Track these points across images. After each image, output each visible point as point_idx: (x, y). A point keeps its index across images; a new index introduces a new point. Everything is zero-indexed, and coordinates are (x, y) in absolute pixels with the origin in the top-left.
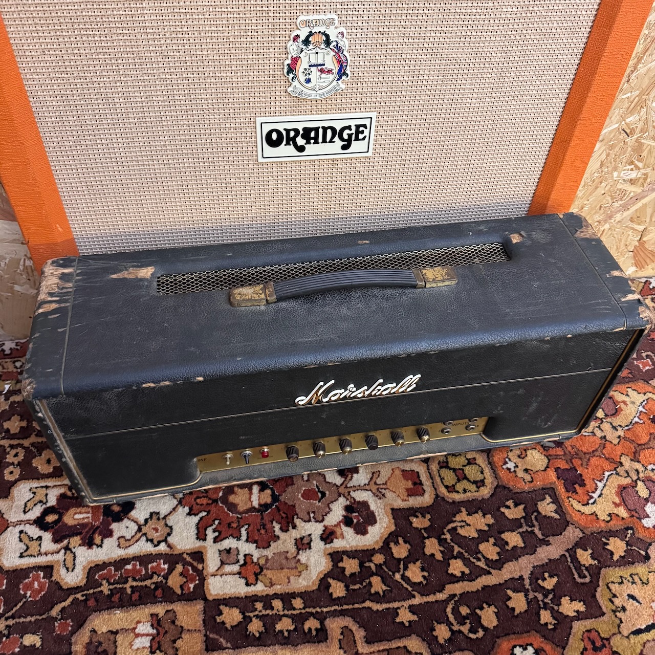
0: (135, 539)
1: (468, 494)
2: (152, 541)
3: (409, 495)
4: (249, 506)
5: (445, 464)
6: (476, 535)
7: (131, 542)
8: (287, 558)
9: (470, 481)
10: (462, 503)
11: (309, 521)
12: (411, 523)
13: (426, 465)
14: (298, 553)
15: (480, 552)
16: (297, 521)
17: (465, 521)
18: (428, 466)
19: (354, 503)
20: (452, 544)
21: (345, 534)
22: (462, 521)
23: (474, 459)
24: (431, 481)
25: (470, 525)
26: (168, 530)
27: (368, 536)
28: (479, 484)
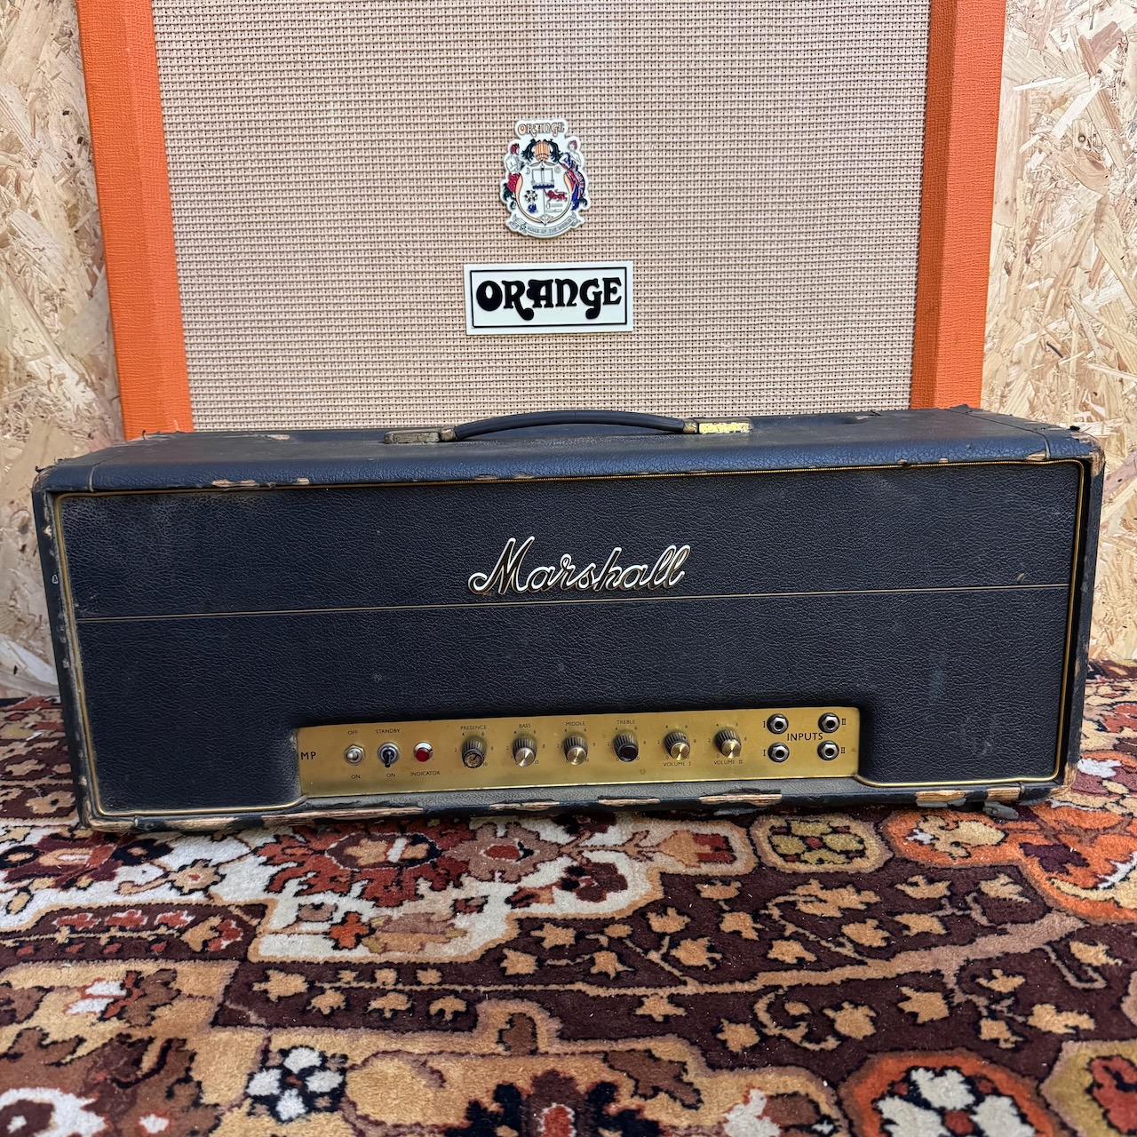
0: (151, 886)
1: (826, 865)
2: (180, 889)
3: (700, 861)
4: (382, 859)
5: (785, 830)
6: (838, 915)
7: (142, 889)
8: (429, 921)
9: (835, 851)
10: (813, 875)
11: (492, 880)
12: (698, 892)
13: (744, 830)
14: (454, 916)
15: (843, 935)
16: (465, 879)
17: (816, 896)
18: (748, 832)
19: (587, 865)
20: (783, 922)
21: (557, 899)
22: (810, 895)
23: (848, 828)
24: (752, 848)
25: (825, 902)
26: (217, 878)
27: (603, 904)
28: (851, 855)
